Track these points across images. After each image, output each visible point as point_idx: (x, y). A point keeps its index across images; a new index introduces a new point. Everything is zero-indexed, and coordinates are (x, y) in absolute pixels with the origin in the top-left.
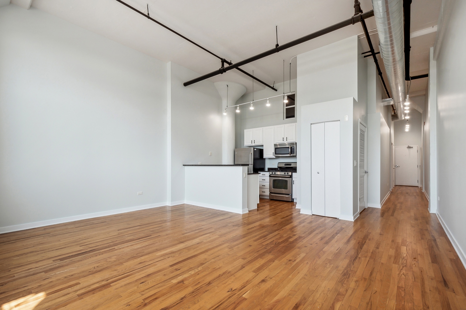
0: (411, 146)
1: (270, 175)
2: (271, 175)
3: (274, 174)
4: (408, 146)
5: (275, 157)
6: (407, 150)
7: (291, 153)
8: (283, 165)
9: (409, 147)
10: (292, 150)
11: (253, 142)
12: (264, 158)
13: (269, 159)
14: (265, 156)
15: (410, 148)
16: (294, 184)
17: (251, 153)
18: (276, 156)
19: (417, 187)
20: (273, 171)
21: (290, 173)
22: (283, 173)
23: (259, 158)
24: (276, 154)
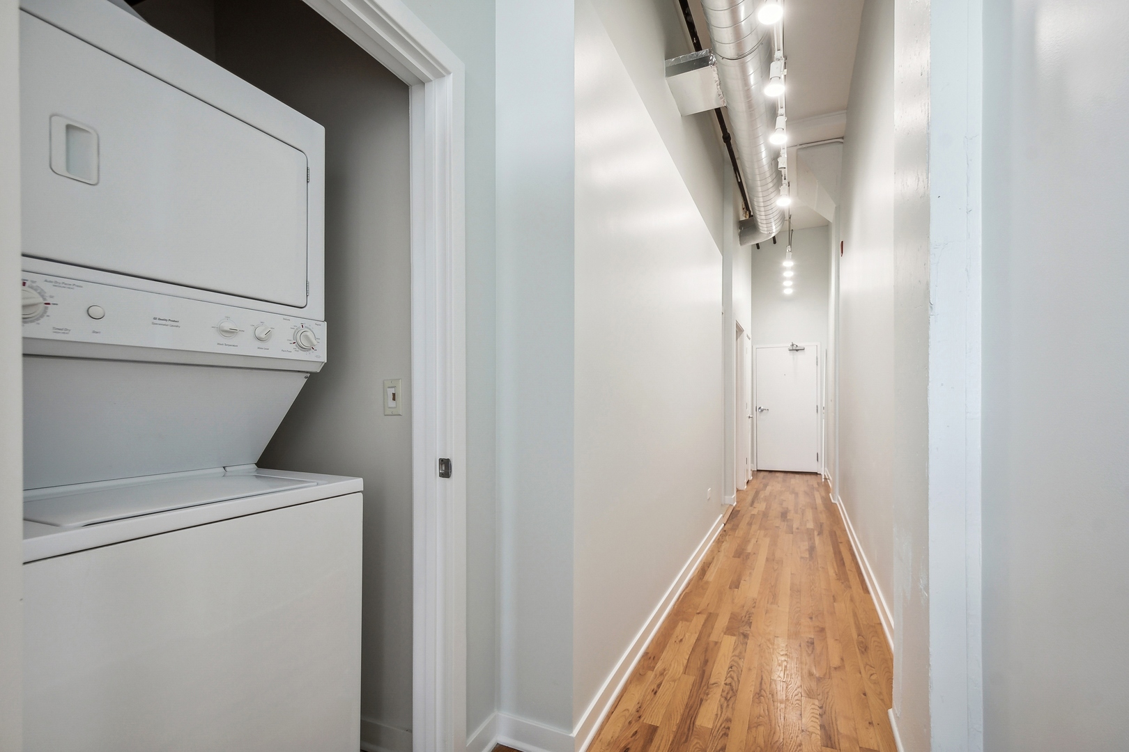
0: (800, 345)
4: (793, 345)
6: (789, 355)
9: (795, 349)
15: (797, 350)
19: (816, 474)
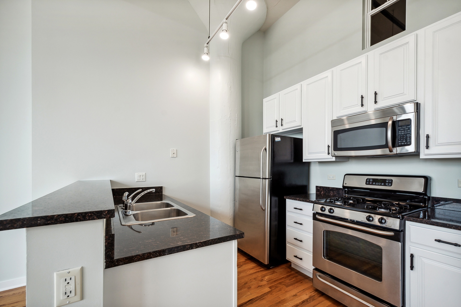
1: (314, 215)
2: (318, 213)
3: (327, 212)
5: (334, 159)
7: (394, 145)
8: (360, 183)
10: (399, 133)
11: (279, 123)
12: (304, 161)
13: (321, 163)
14: (306, 157)
16: (412, 268)
17: (266, 149)
18: (336, 157)
20: (326, 204)
21: (394, 223)
22: (361, 216)
23: (292, 161)
24: (336, 148)
